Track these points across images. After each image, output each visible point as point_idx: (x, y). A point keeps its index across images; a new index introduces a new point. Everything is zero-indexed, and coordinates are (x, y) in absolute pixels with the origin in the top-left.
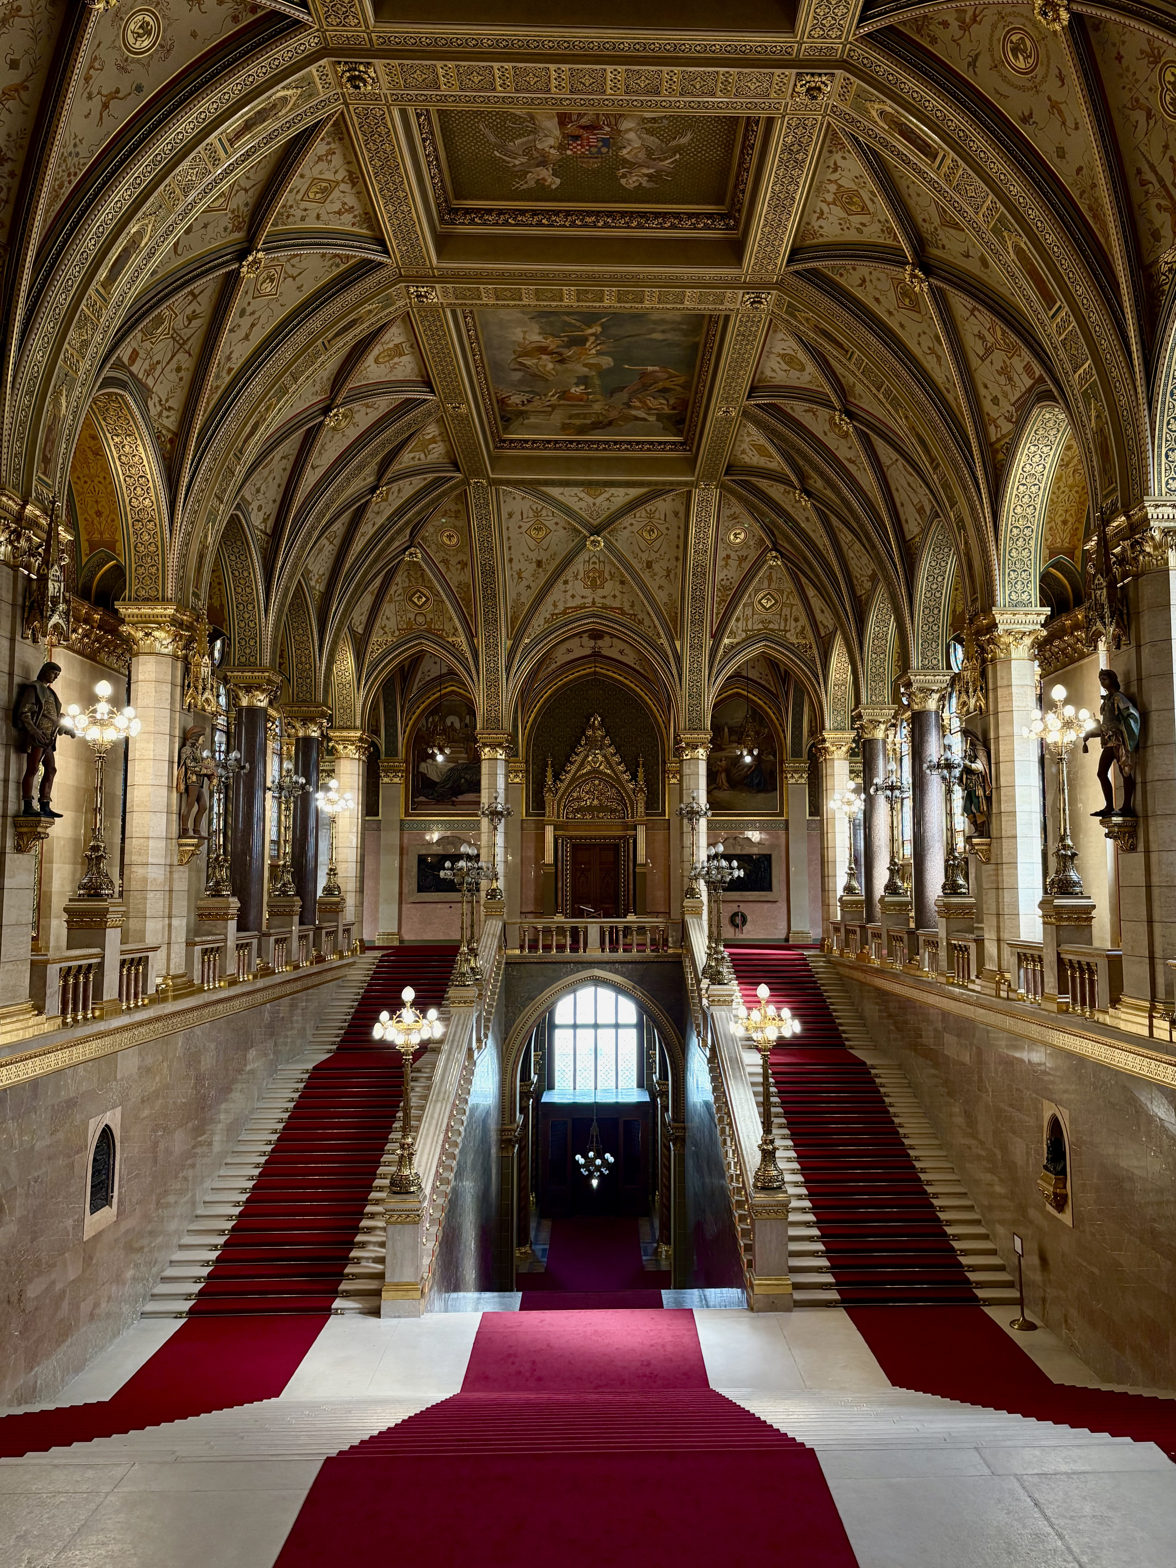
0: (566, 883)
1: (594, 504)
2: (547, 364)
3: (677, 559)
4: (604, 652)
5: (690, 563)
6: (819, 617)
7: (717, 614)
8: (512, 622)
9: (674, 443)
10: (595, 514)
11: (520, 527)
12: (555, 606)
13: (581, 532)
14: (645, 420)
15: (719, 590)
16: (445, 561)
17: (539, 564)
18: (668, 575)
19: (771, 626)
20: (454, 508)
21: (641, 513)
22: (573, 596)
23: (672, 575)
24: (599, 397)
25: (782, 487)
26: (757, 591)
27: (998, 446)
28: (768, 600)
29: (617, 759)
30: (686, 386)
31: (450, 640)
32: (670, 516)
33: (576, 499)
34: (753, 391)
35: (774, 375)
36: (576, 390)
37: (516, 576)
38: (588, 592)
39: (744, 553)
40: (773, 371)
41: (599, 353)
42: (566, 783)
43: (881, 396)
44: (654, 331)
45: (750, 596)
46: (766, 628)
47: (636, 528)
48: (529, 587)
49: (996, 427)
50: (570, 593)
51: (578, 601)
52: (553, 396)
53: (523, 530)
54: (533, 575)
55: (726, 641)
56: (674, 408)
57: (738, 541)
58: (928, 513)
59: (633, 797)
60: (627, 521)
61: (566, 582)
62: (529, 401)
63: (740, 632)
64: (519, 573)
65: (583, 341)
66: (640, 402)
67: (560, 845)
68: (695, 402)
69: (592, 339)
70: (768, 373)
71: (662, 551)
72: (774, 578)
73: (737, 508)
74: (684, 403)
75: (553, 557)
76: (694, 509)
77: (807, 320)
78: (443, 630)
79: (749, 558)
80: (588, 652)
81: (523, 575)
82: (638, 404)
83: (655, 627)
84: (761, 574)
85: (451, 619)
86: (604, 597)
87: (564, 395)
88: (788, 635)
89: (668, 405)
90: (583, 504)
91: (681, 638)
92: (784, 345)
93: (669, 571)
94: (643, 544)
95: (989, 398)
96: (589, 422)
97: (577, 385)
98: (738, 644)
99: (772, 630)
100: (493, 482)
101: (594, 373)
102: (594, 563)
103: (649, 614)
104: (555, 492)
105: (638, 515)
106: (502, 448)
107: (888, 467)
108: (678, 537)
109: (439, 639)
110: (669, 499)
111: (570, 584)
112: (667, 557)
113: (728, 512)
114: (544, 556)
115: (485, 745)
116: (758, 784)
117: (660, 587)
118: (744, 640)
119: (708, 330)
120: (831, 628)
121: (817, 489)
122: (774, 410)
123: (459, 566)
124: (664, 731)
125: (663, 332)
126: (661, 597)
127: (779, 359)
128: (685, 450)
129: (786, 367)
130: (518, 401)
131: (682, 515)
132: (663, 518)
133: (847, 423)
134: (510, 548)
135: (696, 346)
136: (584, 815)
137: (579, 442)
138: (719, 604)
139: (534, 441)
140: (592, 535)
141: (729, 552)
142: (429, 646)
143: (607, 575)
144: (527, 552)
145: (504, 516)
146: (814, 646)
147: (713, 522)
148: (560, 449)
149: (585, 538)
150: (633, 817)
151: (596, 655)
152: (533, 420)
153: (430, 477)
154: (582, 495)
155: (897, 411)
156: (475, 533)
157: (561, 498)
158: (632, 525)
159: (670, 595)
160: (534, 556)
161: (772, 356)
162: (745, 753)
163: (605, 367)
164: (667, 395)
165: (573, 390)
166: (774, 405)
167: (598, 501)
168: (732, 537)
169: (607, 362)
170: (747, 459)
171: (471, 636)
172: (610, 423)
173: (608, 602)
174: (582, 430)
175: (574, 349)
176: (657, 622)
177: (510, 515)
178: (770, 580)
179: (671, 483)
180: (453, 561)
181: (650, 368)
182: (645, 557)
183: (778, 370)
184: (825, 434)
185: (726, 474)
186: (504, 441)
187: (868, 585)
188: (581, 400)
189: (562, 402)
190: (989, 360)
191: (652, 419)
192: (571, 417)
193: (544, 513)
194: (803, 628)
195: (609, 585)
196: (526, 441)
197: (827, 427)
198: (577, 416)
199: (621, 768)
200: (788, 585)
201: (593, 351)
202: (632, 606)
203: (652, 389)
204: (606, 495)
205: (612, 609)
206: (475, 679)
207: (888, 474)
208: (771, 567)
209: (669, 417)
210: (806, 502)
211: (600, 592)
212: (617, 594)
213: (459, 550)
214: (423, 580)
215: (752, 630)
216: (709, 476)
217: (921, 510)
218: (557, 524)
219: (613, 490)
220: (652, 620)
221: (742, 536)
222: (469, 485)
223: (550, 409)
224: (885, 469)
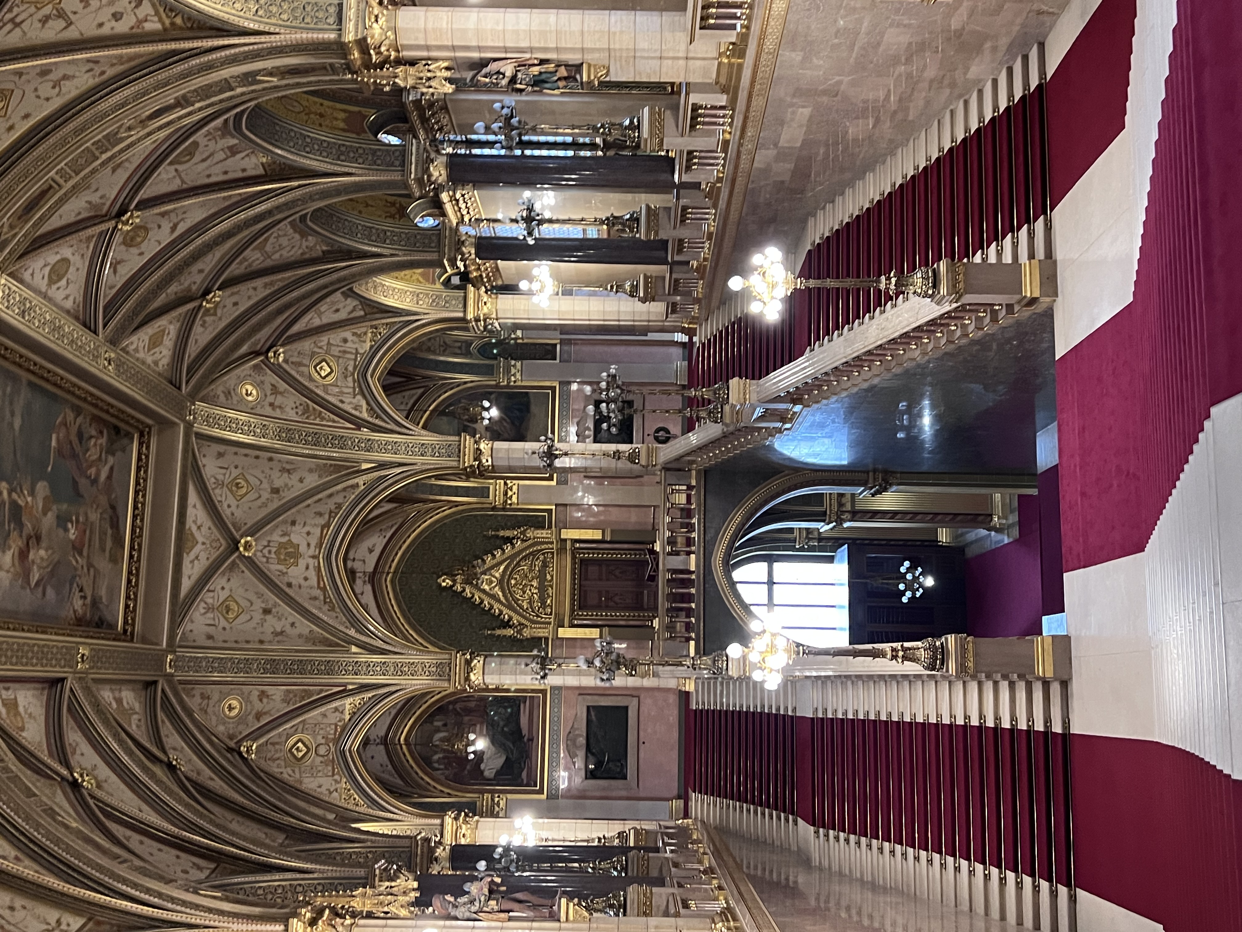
0: (620, 616)
1: (204, 544)
2: (38, 555)
3: (271, 459)
4: (370, 568)
5: (277, 444)
6: (343, 315)
7: (334, 421)
8: (330, 646)
9: (141, 444)
10: (214, 545)
11: (224, 629)
12: (315, 598)
13: (234, 562)
14: (112, 468)
15: (307, 418)
16: (258, 716)
17: (267, 611)
18: (288, 471)
19: (351, 368)
20: (198, 700)
21: (218, 494)
22: (306, 579)
23: (288, 467)
24: (82, 511)
25: (197, 329)
26: (311, 379)
27: (167, 22)
28: (321, 368)
29: (489, 559)
30: (78, 411)
31: (347, 717)
32: (221, 462)
33: (196, 562)
34: (90, 326)
35: (71, 299)
36: (72, 533)
37: (279, 638)
38: (302, 563)
39: (268, 388)
40: (67, 298)
41: (32, 493)
42: (512, 614)
43: (104, 157)
44: (11, 425)
45: (317, 387)
46: (353, 374)
47: (234, 503)
48: (293, 625)
49: (146, 21)
50: (302, 582)
51: (312, 574)
52: (77, 562)
53: (227, 626)
54: (280, 619)
55: (365, 415)
56: (101, 432)
57: (254, 392)
58: (235, 141)
59: (530, 542)
60: (226, 512)
61: (289, 585)
62: (81, 590)
63: (354, 401)
64: (276, 634)
65: (14, 505)
66: (90, 467)
67: (580, 622)
68: (96, 406)
69: (15, 496)
70: (69, 304)
71: (261, 476)
72: (298, 360)
73: (218, 388)
74: (95, 419)
75: (260, 595)
76: (217, 432)
77: (11, 227)
78: (336, 725)
79: (273, 382)
80: (368, 588)
81: (279, 630)
82: (93, 471)
83: (344, 489)
84: (293, 373)
85: (324, 715)
86: (309, 545)
87: (77, 548)
88: (361, 351)
89: (97, 438)
90: (203, 556)
91: (358, 462)
92: (38, 276)
93: (283, 470)
94: (252, 496)
95: (113, 23)
96: (110, 532)
97: (66, 530)
98: (368, 403)
99: (355, 367)
100: (172, 647)
101: (54, 507)
102: (270, 552)
103: (331, 496)
104: (186, 584)
105: (219, 499)
106: (132, 634)
107: (183, 182)
108: (246, 455)
109: (346, 729)
110: (205, 461)
111: (291, 580)
112: (267, 471)
113: (222, 398)
114: (259, 604)
115: (467, 679)
116: (520, 410)
117: (301, 480)
118: (364, 397)
119: (14, 363)
120: (356, 303)
121: (203, 282)
122: (112, 307)
123: (265, 700)
124: (460, 508)
125: (13, 414)
126: (312, 481)
127: (54, 287)
128: (149, 433)
129: (63, 282)
130: (80, 602)
131: (222, 448)
132: (224, 471)
133: (131, 216)
134: (248, 642)
135: (30, 384)
136: (549, 596)
137: (132, 548)
138: (323, 419)
139: (128, 597)
140: (238, 549)
141: (266, 403)
142: (354, 743)
143: (284, 539)
144: (253, 624)
145: (209, 643)
146: (374, 323)
147: (232, 414)
148: (138, 569)
149: (242, 556)
150: (552, 543)
151: (373, 578)
152: (103, 592)
153: (160, 715)
154: (192, 555)
155: (122, 140)
156: (229, 677)
157: (194, 578)
158: (229, 506)
159: (311, 471)
160: (258, 616)
161: (50, 294)
162: (485, 414)
163: (48, 492)
164: (86, 436)
165: (72, 537)
166: (105, 308)
167: (200, 539)
168: (250, 398)
169: (42, 488)
170: (165, 361)
171: (345, 693)
172: (113, 508)
173: (314, 542)
174: (119, 541)
175: (24, 519)
176: (339, 487)
177: (210, 637)
178: (300, 364)
179: (185, 451)
180: (258, 706)
181: (54, 443)
182: (266, 495)
183: (67, 292)
184: (141, 254)
185: (179, 388)
186: (125, 631)
187: (312, 240)
188: (85, 531)
189: (85, 553)
190: (71, 16)
191: (111, 460)
192: (104, 550)
193: (210, 601)
194: (354, 334)
195: (295, 539)
196: (127, 606)
197: (134, 251)
198: (102, 542)
199: (498, 554)
200: (306, 345)
201: (29, 499)
202: (320, 514)
203: (78, 449)
204: (194, 528)
205: (322, 537)
206: (393, 689)
207: (191, 184)
208: (286, 361)
209: (111, 441)
210: (217, 296)
211: (303, 548)
212: (307, 529)
213: (247, 699)
214: (277, 743)
215: (354, 388)
216: (181, 410)
217: (233, 151)
218: (223, 588)
219: (189, 523)
220: (338, 492)
221: (250, 388)
222: (172, 675)
223: (92, 570)
224: (185, 186)
